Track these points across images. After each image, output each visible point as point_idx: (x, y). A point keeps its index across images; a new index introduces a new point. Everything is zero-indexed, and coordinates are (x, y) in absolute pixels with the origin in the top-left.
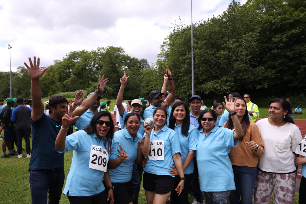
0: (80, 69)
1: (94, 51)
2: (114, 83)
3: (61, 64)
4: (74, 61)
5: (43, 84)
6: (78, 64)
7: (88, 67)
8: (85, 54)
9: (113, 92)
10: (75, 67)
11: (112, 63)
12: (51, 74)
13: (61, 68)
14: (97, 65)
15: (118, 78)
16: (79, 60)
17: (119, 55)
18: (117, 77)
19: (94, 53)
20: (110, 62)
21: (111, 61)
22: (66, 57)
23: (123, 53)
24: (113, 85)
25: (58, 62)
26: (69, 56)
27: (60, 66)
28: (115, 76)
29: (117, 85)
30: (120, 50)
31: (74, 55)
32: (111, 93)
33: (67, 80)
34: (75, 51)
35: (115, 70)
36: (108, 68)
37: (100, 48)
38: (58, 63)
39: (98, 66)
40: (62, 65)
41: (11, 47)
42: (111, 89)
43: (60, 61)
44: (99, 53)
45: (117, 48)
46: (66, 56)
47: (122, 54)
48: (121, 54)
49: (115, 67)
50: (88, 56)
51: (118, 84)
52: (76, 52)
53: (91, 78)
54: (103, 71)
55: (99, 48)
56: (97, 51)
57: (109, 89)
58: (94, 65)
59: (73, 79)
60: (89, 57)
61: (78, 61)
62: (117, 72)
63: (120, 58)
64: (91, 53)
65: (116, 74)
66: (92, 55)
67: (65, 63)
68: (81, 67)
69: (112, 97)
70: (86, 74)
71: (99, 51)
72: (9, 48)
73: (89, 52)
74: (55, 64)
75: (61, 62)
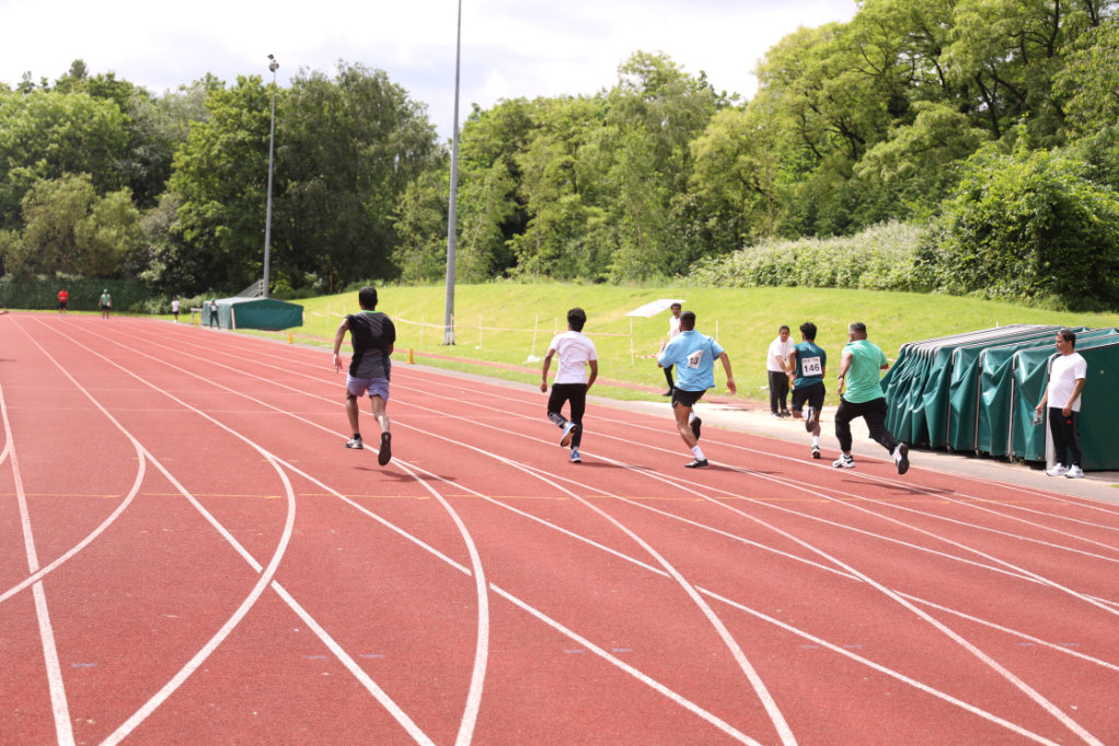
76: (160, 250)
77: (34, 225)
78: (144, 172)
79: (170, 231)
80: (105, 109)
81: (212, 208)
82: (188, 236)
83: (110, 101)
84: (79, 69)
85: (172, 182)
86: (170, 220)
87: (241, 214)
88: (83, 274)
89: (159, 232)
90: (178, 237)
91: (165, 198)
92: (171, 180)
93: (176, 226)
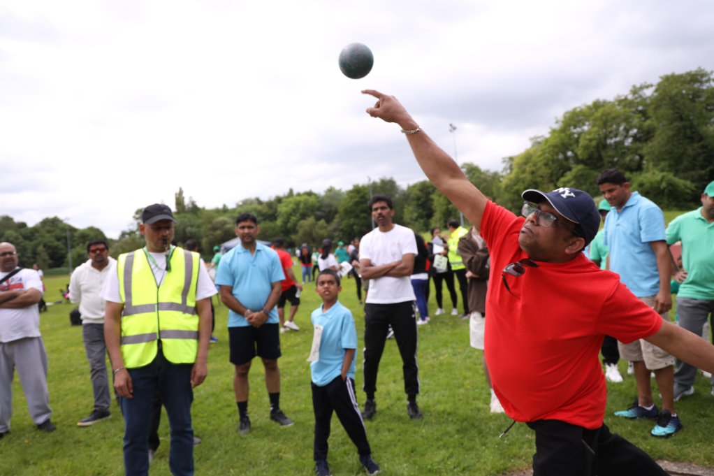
0: (594, 147)
1: (623, 98)
2: (693, 169)
3: (548, 144)
4: (575, 131)
5: (514, 193)
6: (588, 137)
7: (611, 138)
8: (601, 110)
9: (693, 191)
10: (580, 145)
11: (681, 119)
12: (528, 169)
13: (549, 153)
14: (635, 131)
15: (704, 152)
16: (586, 128)
17: (697, 94)
18: (700, 151)
19: (623, 102)
20: (677, 115)
21: (677, 113)
22: (557, 127)
23: (708, 84)
24: (693, 173)
25: (539, 140)
26: (563, 122)
27: (545, 149)
28: (694, 150)
29: (703, 172)
30: (699, 77)
31: (574, 119)
32: (688, 194)
33: (566, 176)
34: (575, 109)
35: (693, 133)
36: (670, 133)
37: (638, 85)
38: (539, 143)
39: (638, 132)
40: (549, 147)
41: (454, 128)
42: (688, 183)
43: (542, 136)
44: (636, 98)
45: (689, 74)
46: (557, 122)
47: (704, 87)
48: (701, 87)
49: (692, 127)
50: (609, 114)
51: (708, 169)
52: (578, 110)
53: (624, 164)
54: (658, 143)
55: (634, 87)
56: (630, 97)
57: (684, 185)
58: (627, 130)
59: (580, 173)
60: (613, 115)
61: (583, 130)
62: (701, 139)
63: (702, 99)
64: (617, 103)
65: (696, 145)
66: (618, 108)
67: (555, 140)
68: (594, 143)
69: (692, 204)
70: (610, 156)
71: (637, 96)
72: (451, 131)
73: (610, 102)
74: (533, 146)
75: (547, 140)
77: (301, 232)
80: (312, 199)
81: (352, 220)
82: (345, 229)
83: (313, 196)
84: (291, 191)
85: (337, 216)
89: (335, 230)
91: (336, 220)
93: (341, 227)
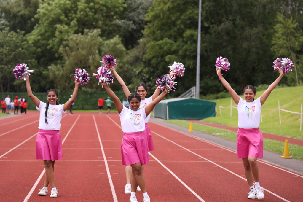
76: (137, 72)
78: (134, 27)
79: (144, 60)
86: (144, 54)
87: (183, 46)
88: (97, 88)
90: (148, 63)
92: (145, 30)
